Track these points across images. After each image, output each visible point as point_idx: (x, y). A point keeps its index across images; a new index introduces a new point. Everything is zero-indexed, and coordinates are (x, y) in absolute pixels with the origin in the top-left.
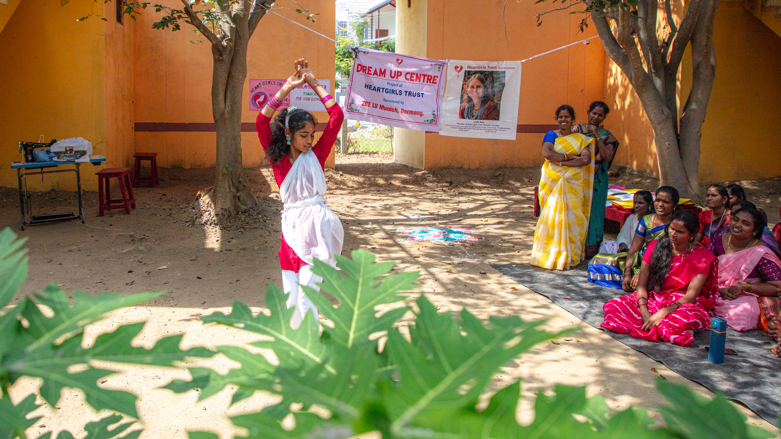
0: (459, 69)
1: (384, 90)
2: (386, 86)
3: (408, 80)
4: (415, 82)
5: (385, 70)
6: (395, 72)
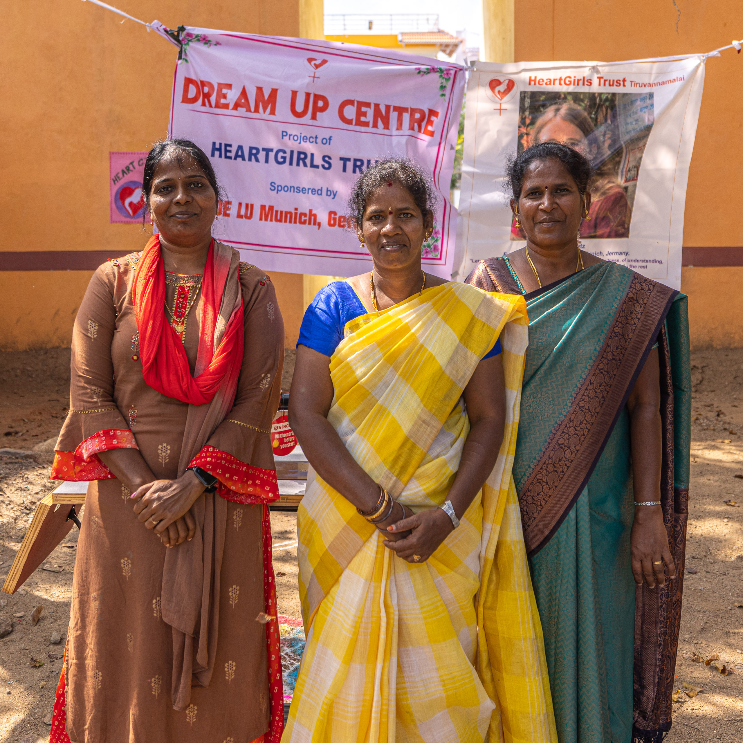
0: (502, 88)
3: (349, 122)
4: (370, 129)
5: (274, 93)
6: (308, 96)
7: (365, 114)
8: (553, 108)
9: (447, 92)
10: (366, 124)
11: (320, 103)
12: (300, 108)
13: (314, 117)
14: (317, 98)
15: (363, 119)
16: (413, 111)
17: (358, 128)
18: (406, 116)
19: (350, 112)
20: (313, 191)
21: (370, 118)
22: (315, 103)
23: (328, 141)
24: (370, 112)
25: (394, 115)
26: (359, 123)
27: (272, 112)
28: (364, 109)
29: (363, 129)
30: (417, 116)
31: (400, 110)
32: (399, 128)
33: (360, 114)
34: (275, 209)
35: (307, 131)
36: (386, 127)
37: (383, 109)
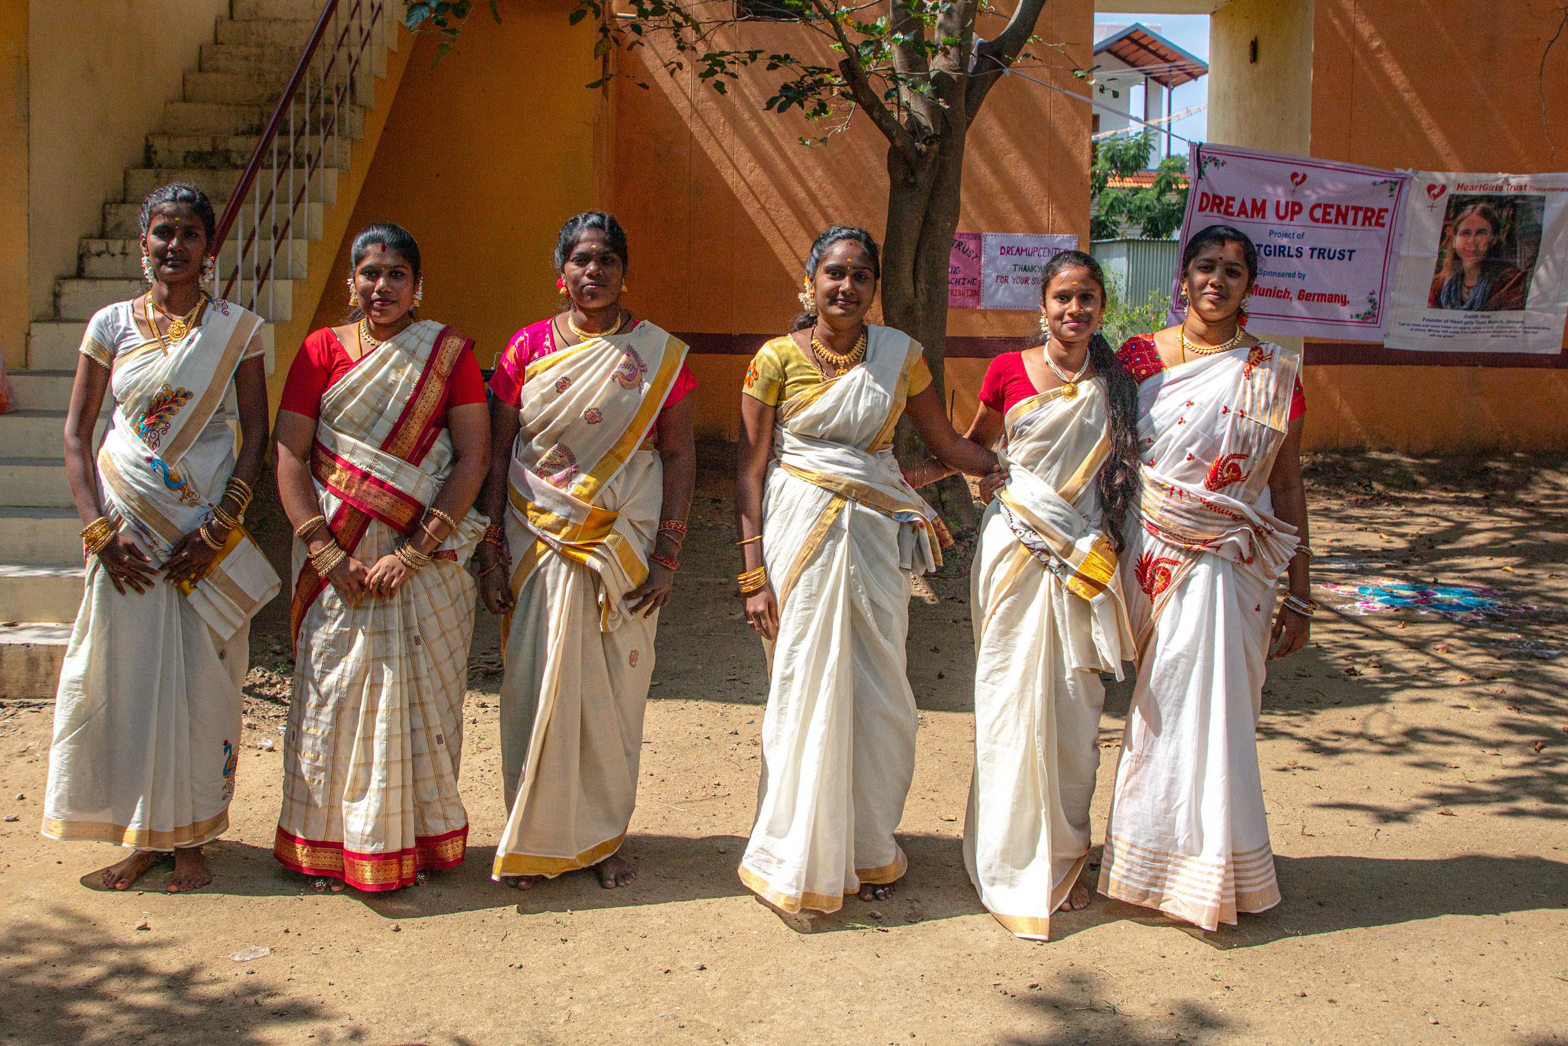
0: (1436, 191)
2: (1266, 241)
3: (1316, 220)
4: (1333, 225)
5: (1264, 202)
6: (1287, 203)
7: (1329, 214)
8: (1471, 207)
9: (1396, 192)
10: (1330, 222)
11: (1297, 208)
12: (1282, 213)
13: (1292, 219)
14: (1294, 204)
15: (1328, 218)
16: (1367, 209)
17: (1325, 225)
18: (1361, 214)
19: (1318, 213)
20: (1290, 275)
21: (1333, 217)
22: (1293, 208)
23: (1301, 236)
24: (1333, 212)
25: (1351, 214)
26: (1324, 221)
27: (1263, 217)
28: (1329, 210)
29: (1329, 225)
30: (1369, 214)
31: (1357, 209)
32: (1355, 223)
33: (1325, 213)
35: (1286, 229)
36: (1345, 222)
37: (1343, 209)
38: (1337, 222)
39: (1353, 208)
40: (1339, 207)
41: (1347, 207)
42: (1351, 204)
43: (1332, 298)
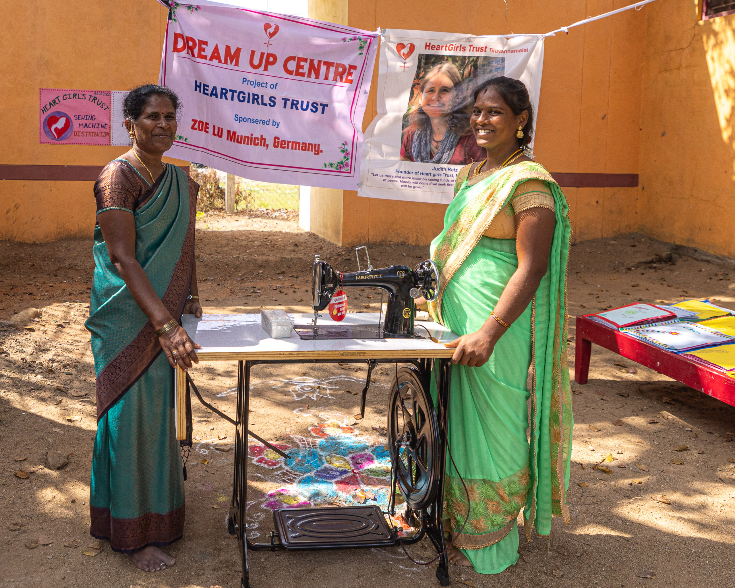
0: (405, 51)
1: (236, 95)
2: (239, 87)
3: (290, 73)
4: (305, 78)
5: (238, 50)
6: (262, 54)
7: (302, 67)
8: (438, 66)
9: (365, 50)
10: (303, 75)
11: (271, 59)
12: (256, 62)
13: (266, 69)
14: (269, 55)
15: (301, 71)
16: (338, 65)
17: (297, 77)
18: (332, 69)
19: (292, 66)
20: (264, 122)
21: (306, 70)
22: (268, 59)
23: (274, 86)
24: (306, 66)
25: (323, 68)
26: (298, 74)
27: (237, 64)
28: (302, 63)
29: (301, 78)
30: (340, 70)
31: (329, 65)
32: (326, 78)
33: (299, 67)
34: (237, 134)
35: (260, 79)
36: (317, 77)
37: (316, 63)
38: (309, 75)
39: (326, 63)
40: (312, 61)
41: (320, 62)
42: (323, 59)
43: (305, 147)
